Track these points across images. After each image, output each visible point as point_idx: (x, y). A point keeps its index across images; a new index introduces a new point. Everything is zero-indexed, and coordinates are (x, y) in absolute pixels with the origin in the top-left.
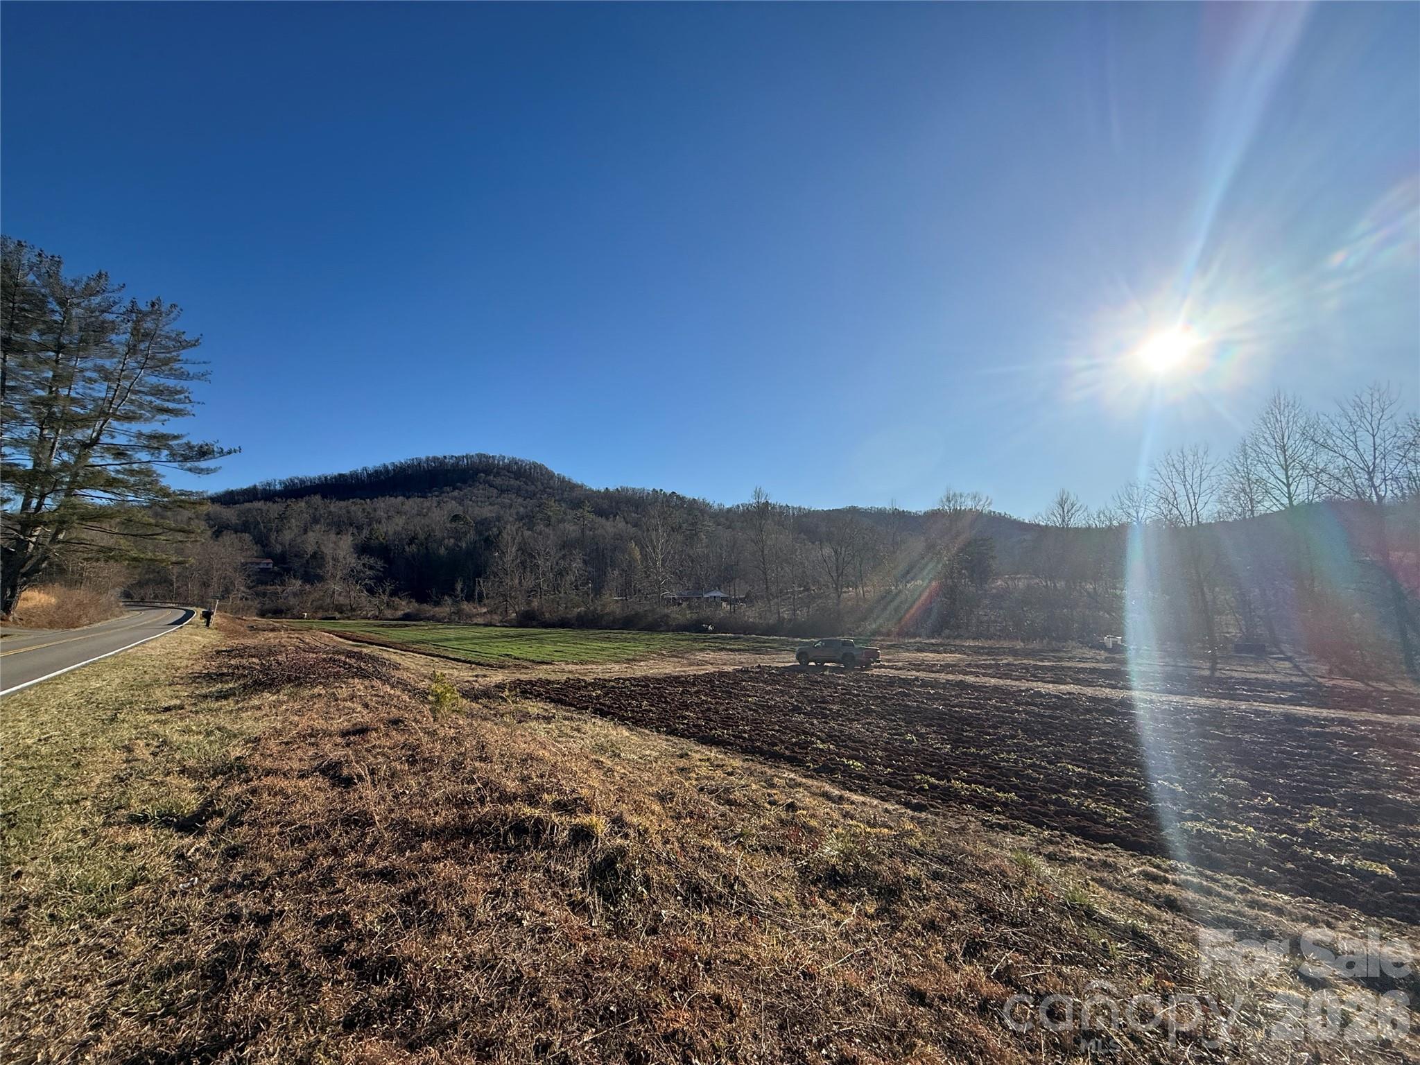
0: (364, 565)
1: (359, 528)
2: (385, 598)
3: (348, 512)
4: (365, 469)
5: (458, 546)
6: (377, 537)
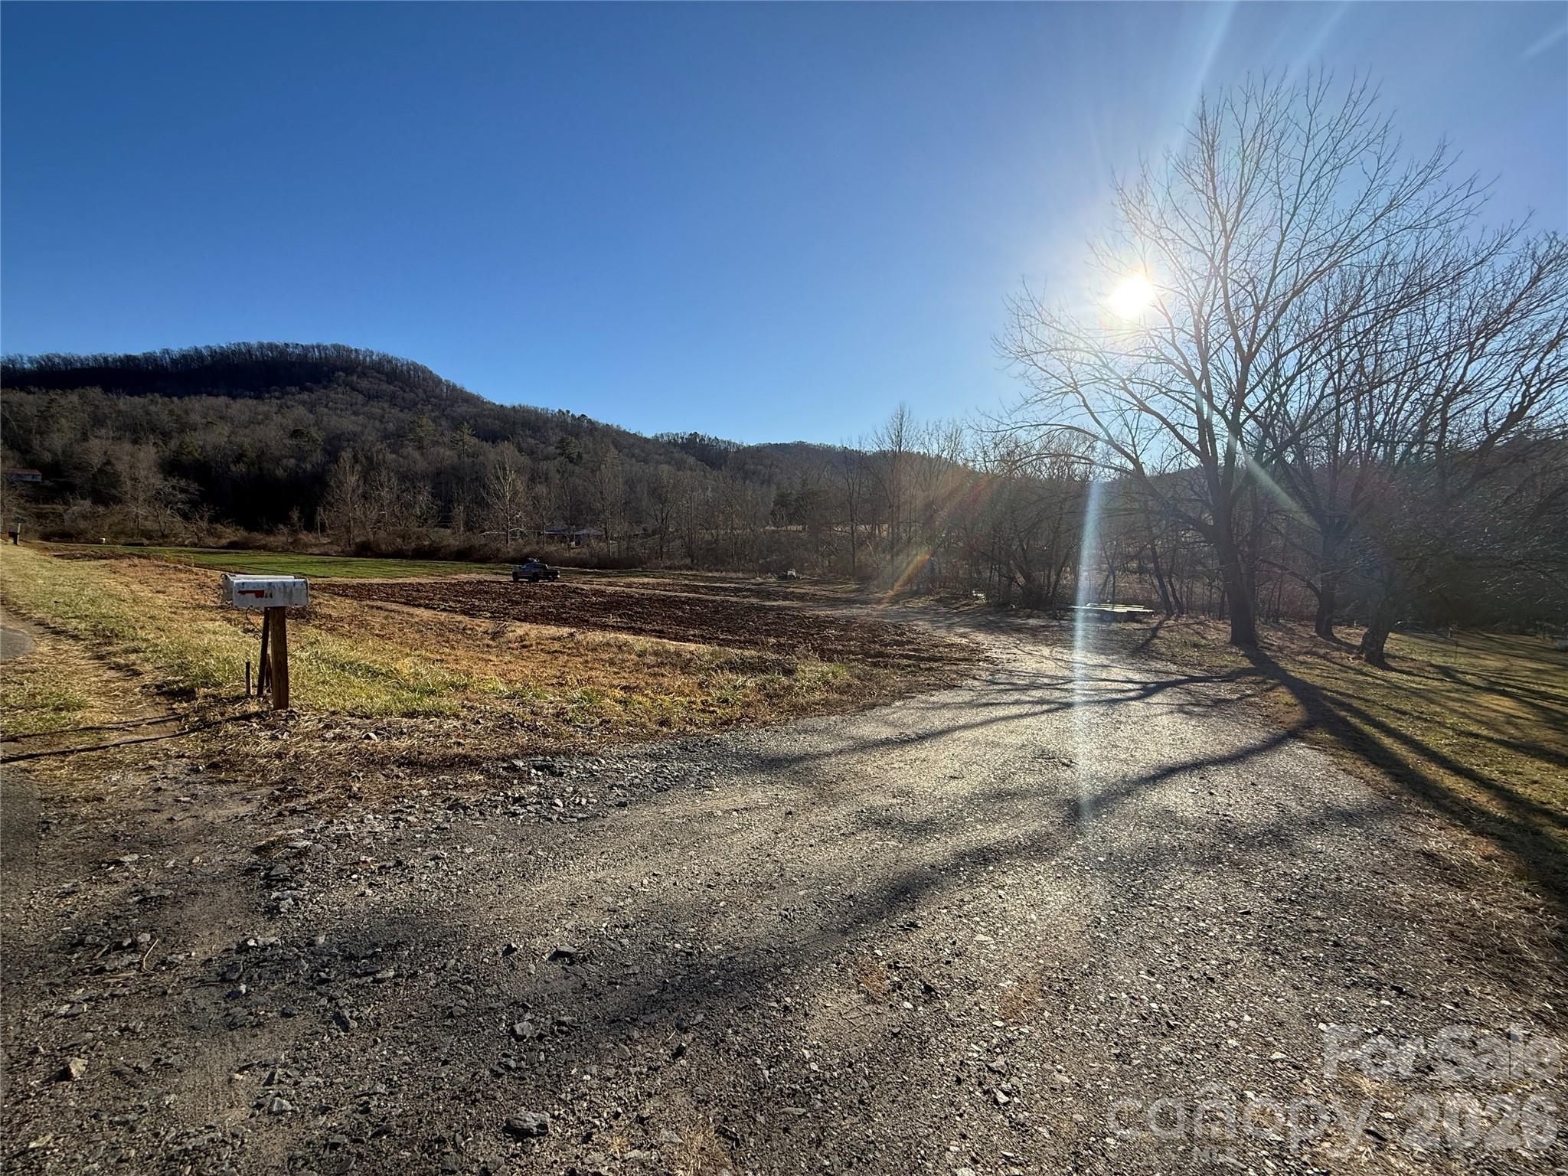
0: (174, 487)
1: (166, 436)
2: (204, 525)
3: (148, 413)
5: (301, 468)
6: (190, 453)
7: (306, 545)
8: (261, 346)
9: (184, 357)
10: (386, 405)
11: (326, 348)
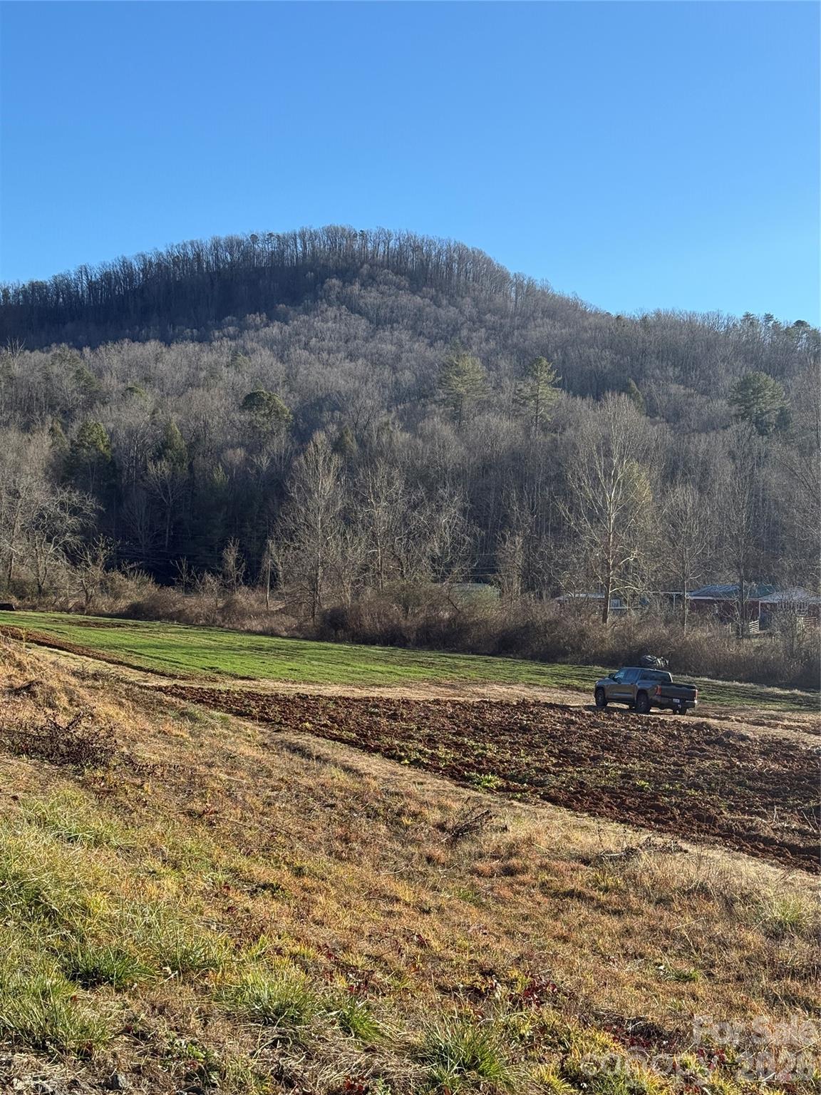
0: (62, 504)
1: (68, 414)
2: (97, 572)
3: (47, 378)
4: (84, 271)
5: (252, 465)
6: (94, 443)
7: (243, 614)
8: (216, 245)
9: (107, 277)
10: (405, 336)
11: (314, 236)
